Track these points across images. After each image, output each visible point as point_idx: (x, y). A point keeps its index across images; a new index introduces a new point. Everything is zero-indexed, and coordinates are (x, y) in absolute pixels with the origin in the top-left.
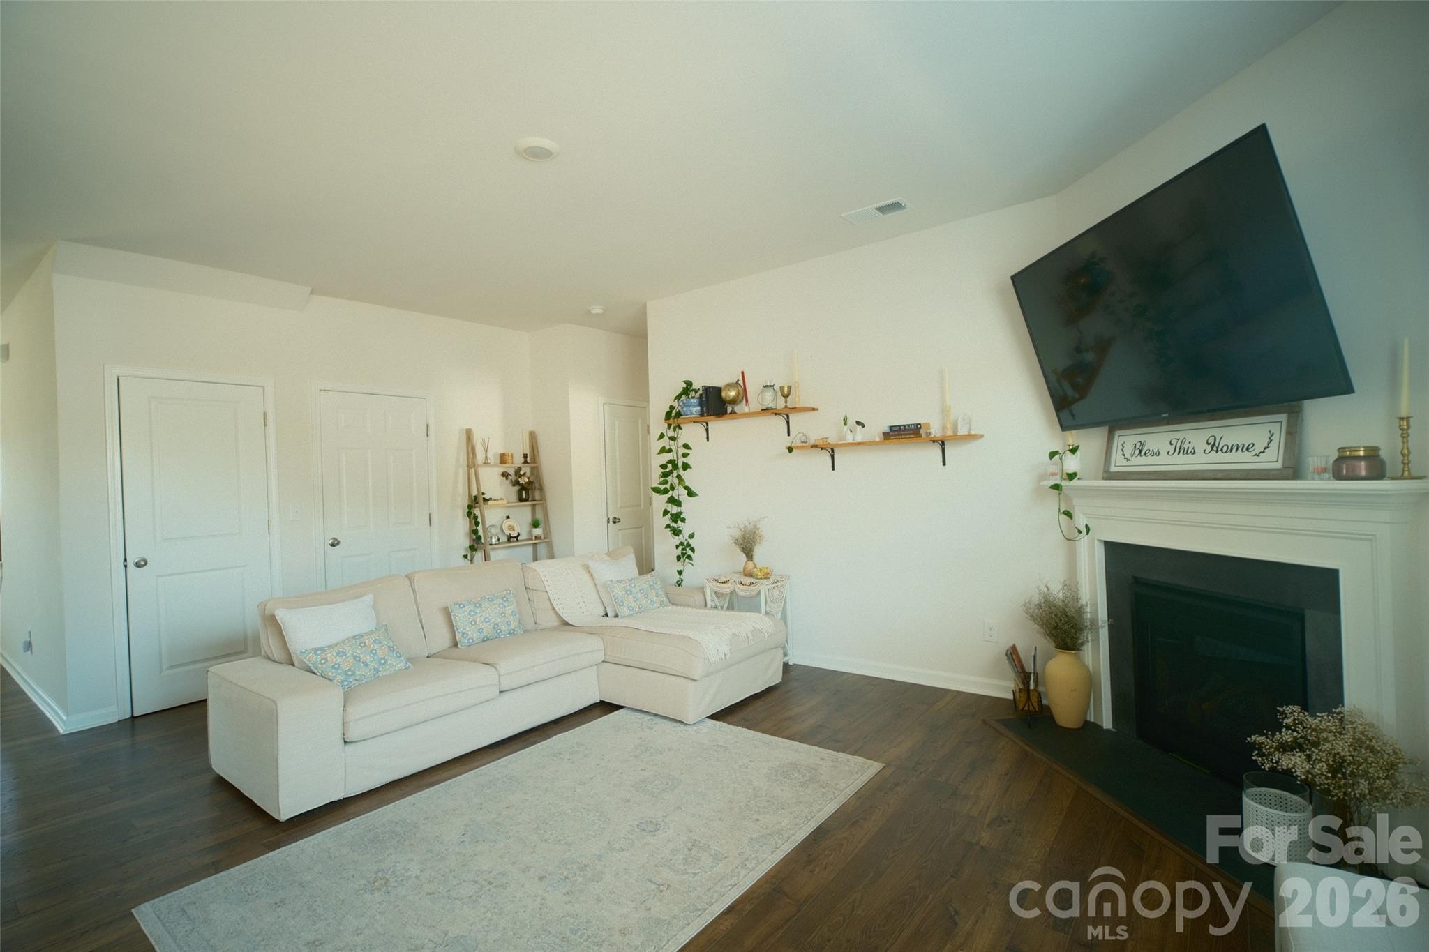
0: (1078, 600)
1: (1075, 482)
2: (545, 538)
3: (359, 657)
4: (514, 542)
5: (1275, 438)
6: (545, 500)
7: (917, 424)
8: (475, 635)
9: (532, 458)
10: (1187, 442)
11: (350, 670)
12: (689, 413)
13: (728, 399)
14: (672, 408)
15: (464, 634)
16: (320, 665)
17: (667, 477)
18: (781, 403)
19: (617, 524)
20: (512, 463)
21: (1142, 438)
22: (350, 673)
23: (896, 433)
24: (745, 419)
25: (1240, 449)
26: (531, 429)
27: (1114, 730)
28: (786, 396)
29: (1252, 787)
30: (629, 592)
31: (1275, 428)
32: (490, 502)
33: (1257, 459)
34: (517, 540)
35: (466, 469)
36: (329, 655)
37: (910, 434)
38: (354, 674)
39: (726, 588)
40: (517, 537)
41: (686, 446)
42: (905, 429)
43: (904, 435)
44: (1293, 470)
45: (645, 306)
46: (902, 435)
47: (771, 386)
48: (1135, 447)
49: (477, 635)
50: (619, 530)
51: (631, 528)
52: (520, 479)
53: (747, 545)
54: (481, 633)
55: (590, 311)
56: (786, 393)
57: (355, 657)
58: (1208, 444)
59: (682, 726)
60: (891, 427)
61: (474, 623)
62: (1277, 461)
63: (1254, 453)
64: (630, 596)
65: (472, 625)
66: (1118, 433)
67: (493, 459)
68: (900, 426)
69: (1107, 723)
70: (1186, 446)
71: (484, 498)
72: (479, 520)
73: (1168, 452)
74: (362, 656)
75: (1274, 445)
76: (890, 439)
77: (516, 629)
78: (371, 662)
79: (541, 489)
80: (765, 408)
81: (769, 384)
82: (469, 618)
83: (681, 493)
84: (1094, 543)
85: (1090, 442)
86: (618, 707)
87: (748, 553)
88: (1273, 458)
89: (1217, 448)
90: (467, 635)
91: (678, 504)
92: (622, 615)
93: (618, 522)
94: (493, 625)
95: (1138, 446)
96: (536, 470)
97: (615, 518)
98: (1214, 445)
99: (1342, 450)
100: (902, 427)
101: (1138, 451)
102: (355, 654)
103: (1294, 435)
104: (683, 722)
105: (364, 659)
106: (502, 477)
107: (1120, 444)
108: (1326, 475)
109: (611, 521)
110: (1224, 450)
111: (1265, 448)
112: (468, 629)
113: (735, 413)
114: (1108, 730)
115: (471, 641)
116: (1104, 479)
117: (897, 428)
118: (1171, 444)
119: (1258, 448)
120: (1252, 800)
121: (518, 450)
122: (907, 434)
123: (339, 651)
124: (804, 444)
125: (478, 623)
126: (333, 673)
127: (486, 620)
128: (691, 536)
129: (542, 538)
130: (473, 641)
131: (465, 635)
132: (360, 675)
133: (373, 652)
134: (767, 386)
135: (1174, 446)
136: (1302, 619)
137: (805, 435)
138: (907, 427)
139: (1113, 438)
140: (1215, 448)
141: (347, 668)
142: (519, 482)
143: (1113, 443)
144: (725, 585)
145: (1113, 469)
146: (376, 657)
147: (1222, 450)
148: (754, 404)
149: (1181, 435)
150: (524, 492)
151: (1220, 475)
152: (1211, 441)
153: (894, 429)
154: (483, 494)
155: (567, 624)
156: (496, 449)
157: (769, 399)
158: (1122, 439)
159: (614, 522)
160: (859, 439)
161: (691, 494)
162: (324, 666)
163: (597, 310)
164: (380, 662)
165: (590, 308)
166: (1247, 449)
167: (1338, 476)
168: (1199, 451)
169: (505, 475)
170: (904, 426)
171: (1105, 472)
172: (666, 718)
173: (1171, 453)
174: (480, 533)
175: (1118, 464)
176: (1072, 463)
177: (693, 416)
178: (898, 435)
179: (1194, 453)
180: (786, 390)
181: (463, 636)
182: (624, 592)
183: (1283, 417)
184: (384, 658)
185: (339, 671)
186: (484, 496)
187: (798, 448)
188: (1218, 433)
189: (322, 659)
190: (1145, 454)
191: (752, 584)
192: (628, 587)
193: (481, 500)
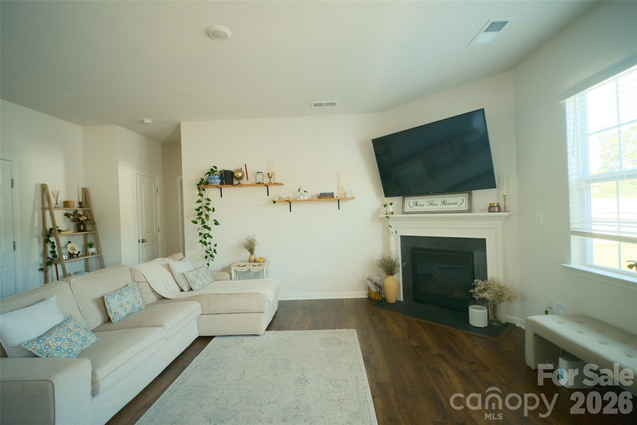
0: (390, 258)
1: (393, 215)
2: (98, 254)
3: (71, 339)
4: (76, 258)
5: (464, 201)
6: (96, 230)
7: (332, 193)
8: (123, 313)
9: (85, 203)
10: (434, 202)
11: (69, 349)
12: (215, 183)
13: (237, 177)
14: (202, 179)
15: (115, 313)
16: (45, 350)
17: (200, 215)
18: (266, 181)
19: (144, 243)
20: (74, 207)
21: (417, 200)
22: (70, 351)
23: (324, 196)
24: (246, 187)
25: (453, 204)
26: (83, 187)
27: (404, 301)
28: (270, 178)
29: (472, 305)
30: (197, 277)
31: (464, 198)
32: (62, 233)
33: (459, 207)
34: (78, 256)
35: (41, 211)
36: (50, 342)
37: (330, 197)
38: (72, 351)
39: (245, 269)
40: (77, 255)
41: (209, 200)
42: (327, 195)
43: (327, 197)
44: (470, 210)
45: (180, 123)
46: (326, 197)
47: (261, 172)
48: (414, 203)
49: (124, 313)
50: (145, 246)
51: (152, 245)
52: (80, 218)
53: (250, 247)
54: (126, 311)
55: (143, 121)
56: (271, 176)
57: (69, 339)
58: (442, 202)
59: (257, 337)
60: (321, 194)
61: (121, 305)
62: (466, 208)
63: (458, 205)
64: (198, 279)
65: (121, 307)
66: (406, 199)
67: (61, 205)
68: (325, 193)
69: (402, 299)
70: (434, 203)
71: (58, 230)
72: (55, 244)
73: (427, 205)
74: (72, 338)
75: (464, 203)
76: (321, 199)
77: (142, 306)
78: (79, 340)
79: (93, 224)
80: (258, 182)
81: (260, 172)
82: (119, 303)
83: (210, 223)
84: (398, 236)
85: (396, 201)
86: (213, 337)
87: (251, 251)
88: (465, 207)
89: (445, 204)
90: (118, 314)
91: (209, 229)
92: (196, 289)
93: (145, 242)
94: (131, 305)
95: (415, 203)
96: (89, 212)
97: (143, 240)
98: (444, 203)
99: (490, 204)
100: (325, 194)
101: (415, 205)
102: (68, 337)
103: (470, 199)
104: (258, 335)
105: (74, 339)
106: (64, 216)
107: (408, 203)
108: (486, 211)
109: (141, 241)
110: (448, 204)
111: (462, 204)
112: (118, 310)
113: (240, 184)
114: (402, 301)
115: (121, 317)
116: (402, 214)
117: (324, 194)
118: (428, 202)
119: (459, 204)
120: (474, 309)
121: (76, 198)
122: (328, 197)
123: (56, 338)
124: (279, 200)
125: (124, 305)
126: (58, 354)
127: (128, 303)
128: (215, 245)
129: (96, 254)
130: (122, 316)
131: (117, 314)
132: (76, 350)
133: (78, 334)
134: (259, 172)
135: (429, 203)
136: (472, 254)
137: (280, 196)
138: (328, 194)
139: (405, 200)
140: (444, 204)
141: (67, 348)
142: (79, 219)
143: (405, 202)
144: (243, 268)
145: (405, 211)
146: (80, 337)
147: (447, 204)
148: (252, 180)
149: (432, 199)
150: (82, 226)
151: (447, 212)
152: (443, 201)
153: (322, 194)
154: (58, 227)
155: (163, 298)
156: (62, 198)
157: (260, 178)
158: (408, 201)
159: (143, 242)
160: (306, 198)
161: (216, 223)
162: (49, 350)
163: (148, 121)
164: (83, 340)
165: (143, 120)
166: (456, 204)
167: (490, 211)
168: (439, 205)
169: (67, 215)
170: (327, 193)
171: (402, 212)
172: (245, 335)
173: (428, 205)
174: (57, 253)
175: (407, 209)
176: (391, 209)
177: (217, 184)
178: (325, 197)
179: (437, 205)
180: (271, 175)
181: (115, 315)
182: (195, 277)
183: (467, 195)
184: (85, 337)
185: (63, 351)
186: (58, 228)
187: (278, 201)
188: (445, 199)
189: (46, 345)
190: (418, 205)
191: (259, 265)
192: (197, 274)
193: (57, 231)
